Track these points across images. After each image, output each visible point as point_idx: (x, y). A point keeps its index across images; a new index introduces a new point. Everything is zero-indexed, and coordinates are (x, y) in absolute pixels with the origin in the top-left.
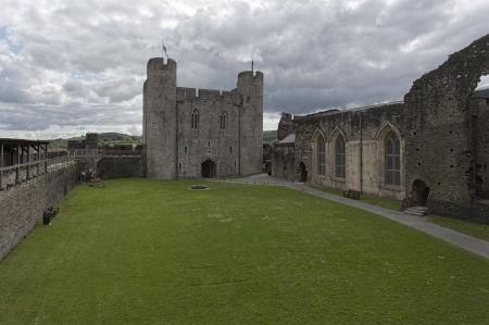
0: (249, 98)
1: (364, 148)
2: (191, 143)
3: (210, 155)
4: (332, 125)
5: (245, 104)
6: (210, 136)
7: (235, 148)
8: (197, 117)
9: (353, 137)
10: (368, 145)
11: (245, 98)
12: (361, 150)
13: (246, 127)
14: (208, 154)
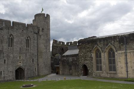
0: (43, 29)
1: (128, 54)
2: (8, 56)
3: (21, 64)
4: (106, 43)
5: (41, 33)
6: (21, 52)
7: (35, 60)
8: (12, 40)
9: (120, 49)
10: (130, 52)
11: (41, 29)
12: (126, 55)
13: (42, 46)
14: (19, 64)
